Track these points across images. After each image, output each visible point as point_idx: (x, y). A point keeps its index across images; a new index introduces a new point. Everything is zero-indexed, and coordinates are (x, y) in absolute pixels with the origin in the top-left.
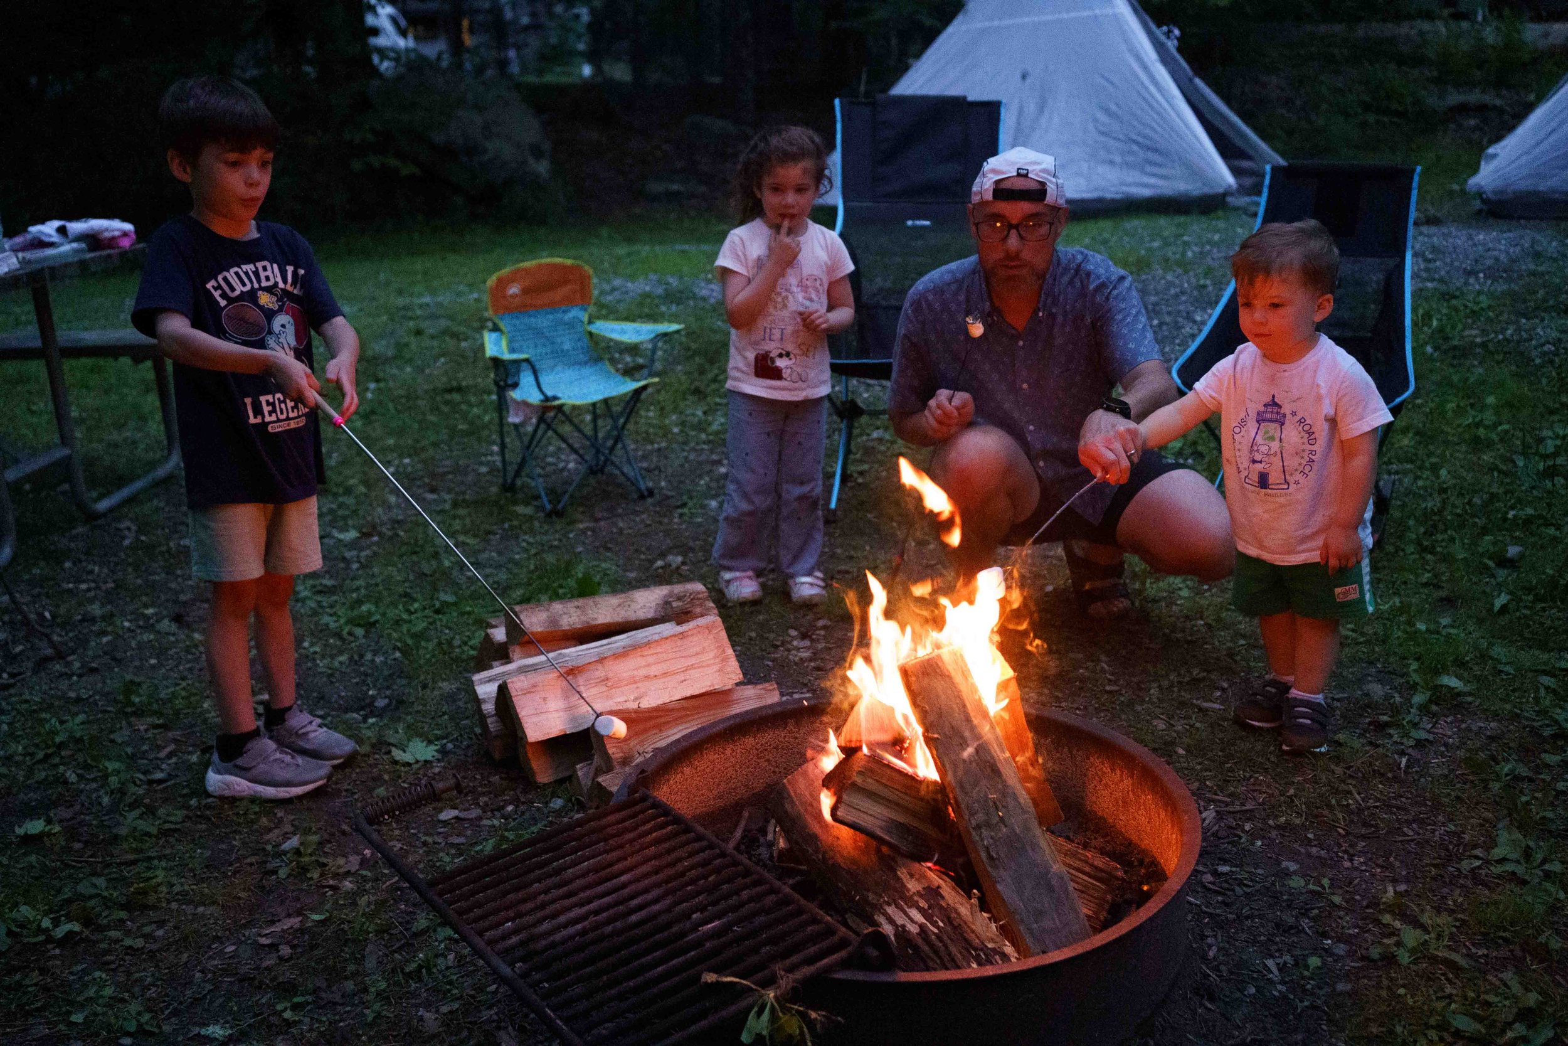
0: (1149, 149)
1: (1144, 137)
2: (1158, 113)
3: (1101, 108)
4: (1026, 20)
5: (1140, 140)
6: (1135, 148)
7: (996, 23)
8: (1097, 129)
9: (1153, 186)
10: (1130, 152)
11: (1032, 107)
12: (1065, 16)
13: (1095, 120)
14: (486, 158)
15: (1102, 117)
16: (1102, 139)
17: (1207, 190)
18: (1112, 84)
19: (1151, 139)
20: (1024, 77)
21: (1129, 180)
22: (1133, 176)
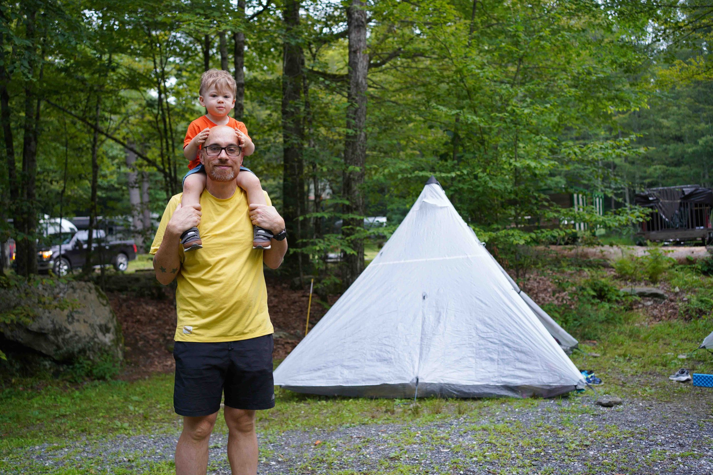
0: (518, 351)
1: (513, 342)
2: (519, 325)
3: (480, 321)
4: (421, 260)
5: (510, 344)
6: (507, 349)
7: (402, 261)
8: (477, 334)
9: (525, 378)
10: (504, 352)
11: (431, 318)
12: (448, 258)
13: (477, 329)
14: (68, 336)
15: (480, 326)
16: (482, 342)
17: (563, 383)
18: (486, 304)
19: (518, 344)
20: (424, 298)
21: (506, 373)
22: (508, 370)
